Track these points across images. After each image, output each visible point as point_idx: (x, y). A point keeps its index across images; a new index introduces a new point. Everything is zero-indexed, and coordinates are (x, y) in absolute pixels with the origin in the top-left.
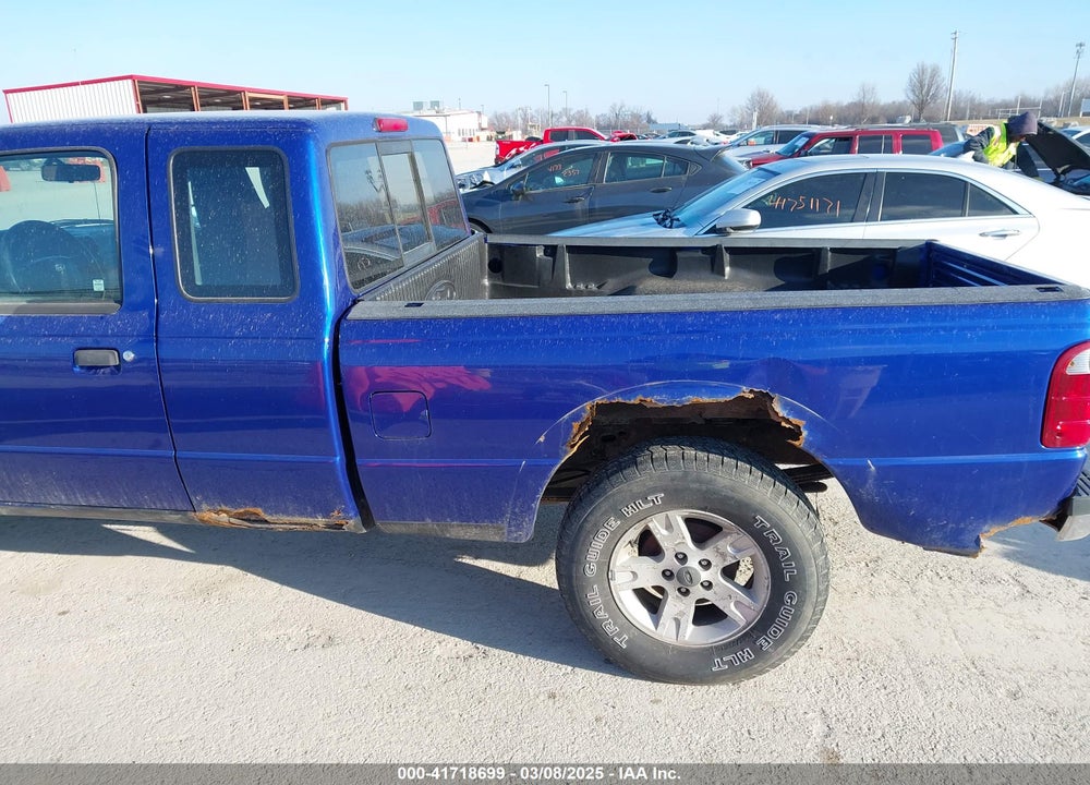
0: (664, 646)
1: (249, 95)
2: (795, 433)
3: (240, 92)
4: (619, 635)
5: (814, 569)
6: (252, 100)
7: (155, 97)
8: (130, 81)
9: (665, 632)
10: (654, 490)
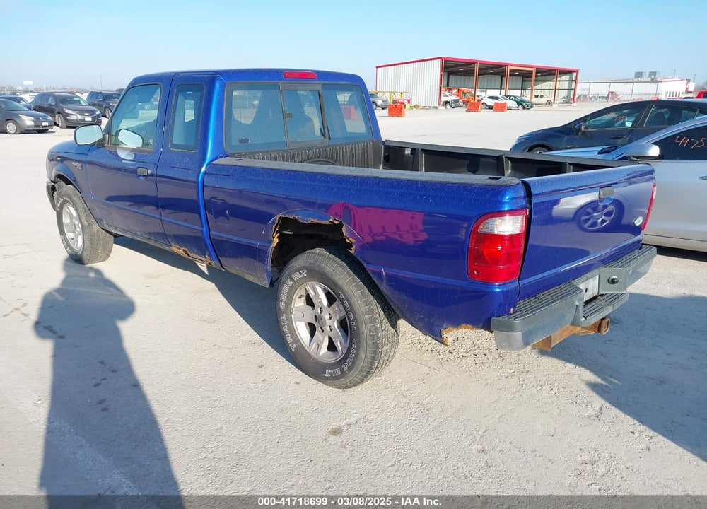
0: (309, 356)
1: (510, 68)
2: (350, 246)
3: (505, 66)
4: (292, 344)
5: (364, 329)
6: (511, 71)
7: (455, 69)
8: (440, 60)
9: (311, 349)
10: (303, 268)
